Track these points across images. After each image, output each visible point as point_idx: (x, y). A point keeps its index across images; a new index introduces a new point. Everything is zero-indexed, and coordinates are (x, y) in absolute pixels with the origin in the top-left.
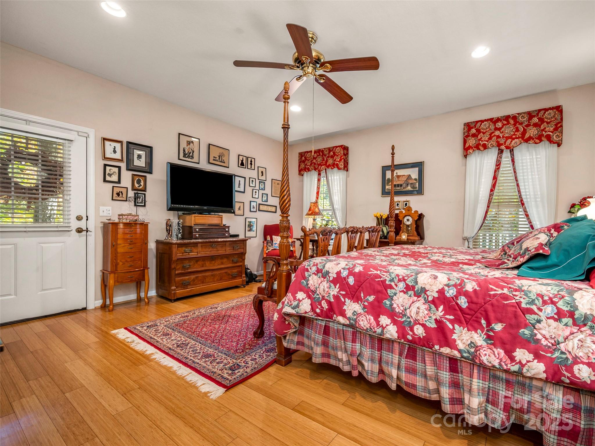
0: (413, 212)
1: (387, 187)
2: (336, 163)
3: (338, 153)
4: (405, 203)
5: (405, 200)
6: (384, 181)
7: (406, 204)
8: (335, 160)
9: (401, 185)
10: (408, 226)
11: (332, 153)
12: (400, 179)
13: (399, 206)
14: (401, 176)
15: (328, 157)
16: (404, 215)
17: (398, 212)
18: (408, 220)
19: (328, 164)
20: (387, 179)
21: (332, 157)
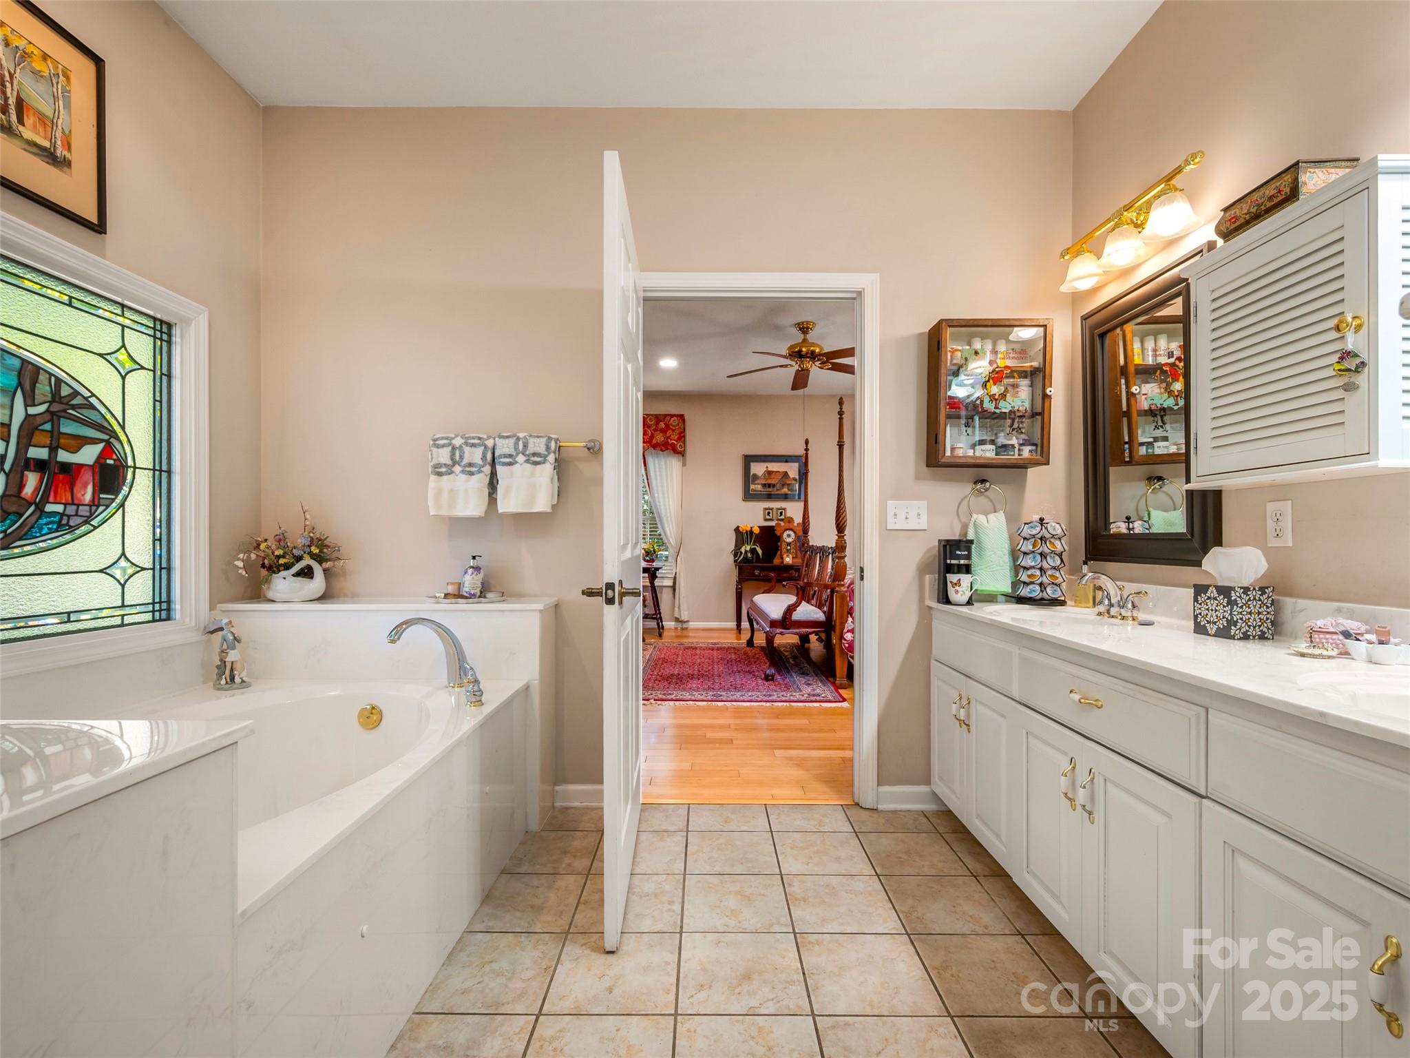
0: (795, 524)
1: (752, 487)
2: (670, 442)
3: (674, 426)
4: (780, 511)
5: (779, 507)
6: (748, 478)
7: (781, 513)
8: (669, 437)
9: (774, 486)
10: (789, 544)
11: (662, 425)
12: (772, 477)
13: (771, 515)
14: (773, 472)
15: (655, 430)
16: (783, 529)
17: (774, 525)
18: (789, 536)
19: (654, 442)
20: (751, 474)
21: (663, 431)
